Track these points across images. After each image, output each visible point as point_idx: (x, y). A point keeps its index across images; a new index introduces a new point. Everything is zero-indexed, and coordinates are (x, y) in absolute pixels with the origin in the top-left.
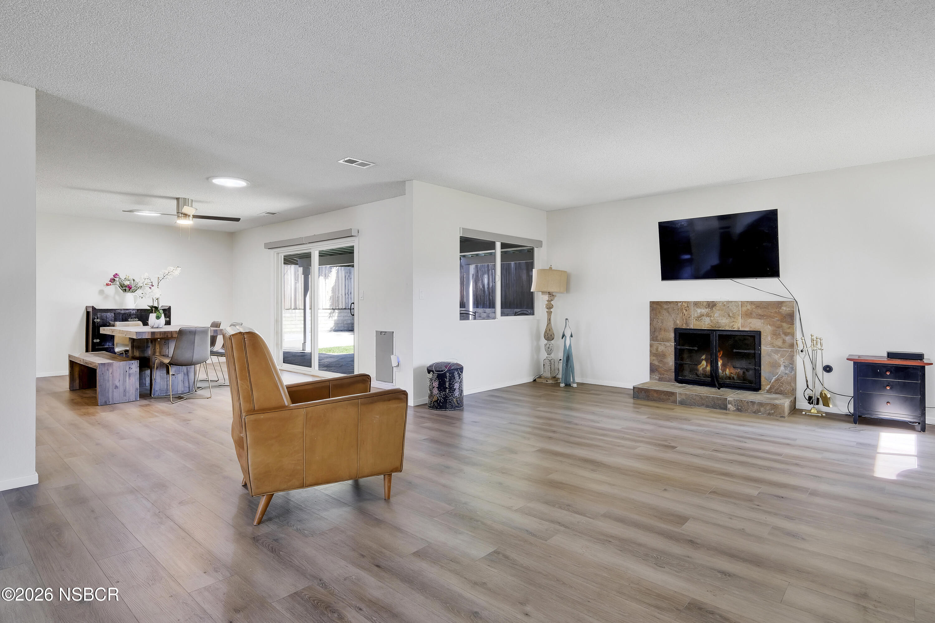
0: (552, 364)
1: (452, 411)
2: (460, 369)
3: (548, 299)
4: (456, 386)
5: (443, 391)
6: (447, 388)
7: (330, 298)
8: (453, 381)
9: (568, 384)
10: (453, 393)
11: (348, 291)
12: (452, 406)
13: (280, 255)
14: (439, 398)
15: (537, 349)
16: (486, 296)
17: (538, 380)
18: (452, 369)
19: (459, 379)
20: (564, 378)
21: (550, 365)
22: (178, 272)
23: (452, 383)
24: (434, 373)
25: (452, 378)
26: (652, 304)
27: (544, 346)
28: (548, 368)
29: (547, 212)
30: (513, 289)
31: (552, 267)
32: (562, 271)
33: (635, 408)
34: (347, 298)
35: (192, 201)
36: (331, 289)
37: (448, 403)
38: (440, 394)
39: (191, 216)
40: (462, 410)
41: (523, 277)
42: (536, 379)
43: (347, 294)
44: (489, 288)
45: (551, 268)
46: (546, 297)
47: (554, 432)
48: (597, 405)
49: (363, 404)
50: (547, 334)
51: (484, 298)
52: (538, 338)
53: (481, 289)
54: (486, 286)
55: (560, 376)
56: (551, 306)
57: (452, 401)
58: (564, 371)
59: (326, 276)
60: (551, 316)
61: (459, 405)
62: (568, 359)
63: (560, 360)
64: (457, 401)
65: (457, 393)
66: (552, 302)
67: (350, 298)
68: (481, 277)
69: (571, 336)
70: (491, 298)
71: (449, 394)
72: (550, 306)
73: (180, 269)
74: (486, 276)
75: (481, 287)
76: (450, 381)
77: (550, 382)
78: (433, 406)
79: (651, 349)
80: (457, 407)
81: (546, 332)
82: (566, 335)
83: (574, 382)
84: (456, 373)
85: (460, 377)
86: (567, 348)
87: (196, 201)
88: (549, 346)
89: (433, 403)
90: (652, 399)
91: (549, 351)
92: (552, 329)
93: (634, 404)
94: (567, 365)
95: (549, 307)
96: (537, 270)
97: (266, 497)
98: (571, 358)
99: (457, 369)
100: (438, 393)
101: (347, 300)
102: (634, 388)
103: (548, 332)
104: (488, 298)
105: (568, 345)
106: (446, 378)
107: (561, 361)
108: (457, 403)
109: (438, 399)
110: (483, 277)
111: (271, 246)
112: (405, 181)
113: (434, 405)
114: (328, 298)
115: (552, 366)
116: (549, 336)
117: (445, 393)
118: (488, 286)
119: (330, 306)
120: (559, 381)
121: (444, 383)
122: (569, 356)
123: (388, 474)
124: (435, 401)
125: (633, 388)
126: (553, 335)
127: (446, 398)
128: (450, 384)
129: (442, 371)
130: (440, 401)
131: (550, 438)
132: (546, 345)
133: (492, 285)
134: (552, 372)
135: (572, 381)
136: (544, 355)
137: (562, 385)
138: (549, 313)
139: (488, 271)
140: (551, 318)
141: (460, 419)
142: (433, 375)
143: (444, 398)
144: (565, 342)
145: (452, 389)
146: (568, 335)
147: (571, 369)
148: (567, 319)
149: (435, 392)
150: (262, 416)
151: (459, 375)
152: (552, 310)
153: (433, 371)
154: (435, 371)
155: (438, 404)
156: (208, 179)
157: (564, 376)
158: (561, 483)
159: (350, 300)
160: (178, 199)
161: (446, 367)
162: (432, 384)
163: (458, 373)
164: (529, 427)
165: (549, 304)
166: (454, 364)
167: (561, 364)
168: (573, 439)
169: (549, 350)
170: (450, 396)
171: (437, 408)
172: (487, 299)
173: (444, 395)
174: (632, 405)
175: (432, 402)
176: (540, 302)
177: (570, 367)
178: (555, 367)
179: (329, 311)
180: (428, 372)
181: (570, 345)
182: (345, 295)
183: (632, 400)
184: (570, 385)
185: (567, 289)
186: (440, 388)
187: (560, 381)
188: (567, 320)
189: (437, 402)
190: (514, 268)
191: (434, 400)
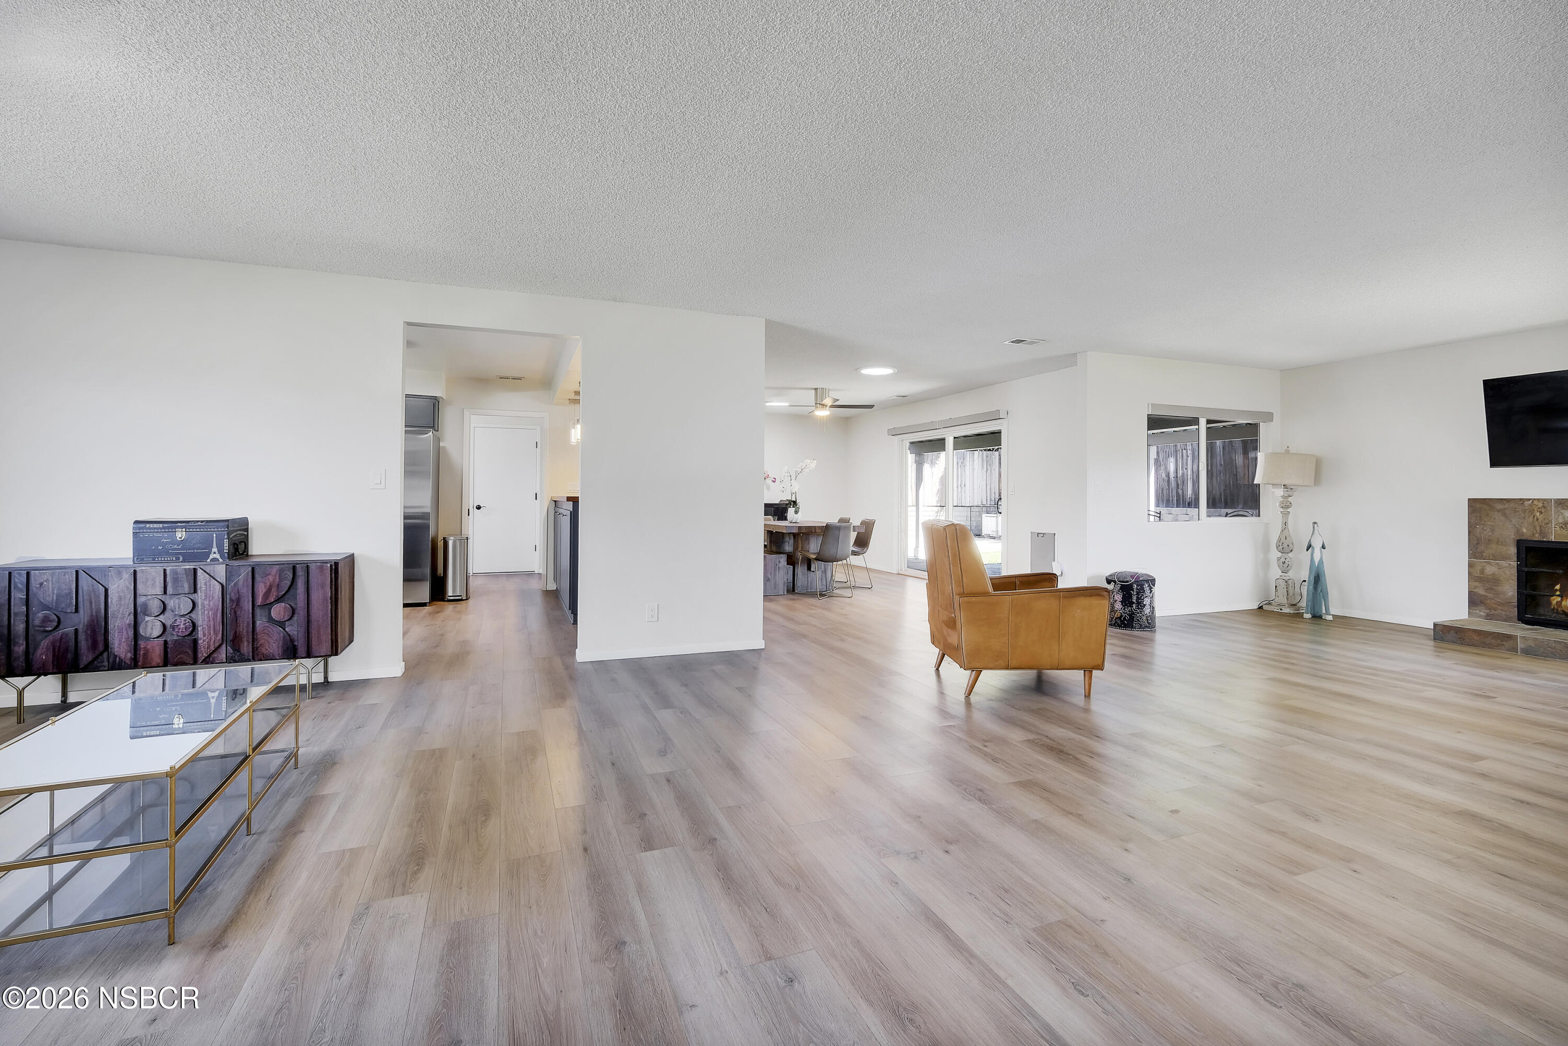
0: (1290, 586)
1: (1141, 632)
2: (1152, 582)
3: (1282, 495)
4: (1147, 601)
5: (1128, 607)
6: (1134, 603)
7: (937, 491)
8: (1142, 595)
9: (1318, 615)
10: (1142, 609)
11: (962, 483)
12: (1141, 625)
13: (905, 441)
14: (1123, 614)
15: (1266, 565)
16: (1172, 489)
17: (1265, 607)
18: (1141, 580)
19: (1151, 592)
20: (1310, 606)
21: (1286, 587)
22: (813, 464)
23: (1141, 597)
24: (1116, 584)
25: (1141, 591)
26: (1472, 503)
27: (1276, 560)
28: (1282, 590)
29: (1281, 371)
30: (1218, 478)
31: (1289, 449)
32: (1306, 455)
33: (1435, 651)
34: (959, 491)
35: (829, 390)
36: (939, 480)
37: (1136, 621)
38: (1124, 609)
39: (828, 406)
40: (1155, 631)
41: (1237, 461)
42: (1262, 606)
43: (959, 487)
44: (1177, 477)
45: (1287, 452)
46: (1280, 492)
47: (1293, 664)
48: (1365, 643)
49: (1065, 597)
50: (1281, 544)
51: (1169, 492)
52: (1266, 548)
53: (1163, 480)
54: (1172, 475)
55: (1303, 604)
56: (1288, 504)
57: (1140, 619)
58: (1311, 596)
59: (933, 463)
60: (1288, 518)
61: (1150, 625)
62: (1317, 579)
63: (1305, 581)
64: (1147, 620)
65: (1147, 610)
66: (1290, 499)
67: (963, 492)
68: (1164, 461)
69: (1323, 547)
70: (1180, 492)
71: (1137, 611)
72: (1286, 504)
73: (816, 461)
74: (1172, 460)
75: (1164, 475)
76: (1138, 593)
77: (1287, 610)
78: (1115, 624)
79: (1472, 571)
80: (1147, 627)
81: (1279, 540)
82: (1314, 546)
83: (1328, 613)
84: (1147, 585)
85: (1151, 591)
86: (1316, 564)
87: (831, 390)
88: (1284, 561)
89: (1115, 620)
90: (1470, 644)
91: (1285, 567)
92: (1290, 536)
93: (1435, 647)
94: (1315, 588)
95: (1286, 506)
96: (1265, 455)
97: (975, 674)
98: (1323, 579)
99: (1147, 581)
100: (1121, 609)
101: (960, 494)
102: (1435, 625)
103: (1283, 540)
104: (1175, 492)
105: (1317, 560)
106: (1133, 591)
107: (1306, 583)
108: (1148, 622)
109: (1122, 616)
110: (1166, 460)
111: (894, 433)
112: (1076, 353)
113: (1116, 622)
114: (935, 491)
115: (1291, 590)
116: (1285, 547)
117: (1131, 609)
118: (1175, 474)
119: (937, 502)
120: (1302, 611)
121: (1131, 596)
122: (1318, 576)
123: (1089, 671)
124: (1117, 618)
125: (1433, 628)
126: (1290, 545)
127: (1132, 615)
128: (1137, 598)
129: (1127, 582)
130: (1124, 618)
131: (1286, 669)
132: (1279, 559)
133: (1183, 474)
134: (1289, 597)
135: (1324, 611)
136: (1275, 572)
137: (1308, 616)
138: (1286, 514)
139: (1175, 452)
140: (1287, 521)
141: (1152, 640)
142: (1115, 586)
143: (1130, 615)
144: (1312, 555)
145: (1140, 605)
146: (1317, 545)
147: (1323, 595)
148: (1315, 523)
149: (1117, 607)
150: (974, 599)
151: (1151, 588)
152: (1289, 510)
153: (1115, 582)
154: (1118, 581)
155: (1122, 622)
156: (857, 370)
157: (1310, 604)
158: (1301, 709)
159: (963, 495)
160: (816, 389)
161: (1132, 577)
162: (1114, 596)
163: (1149, 586)
164: (1255, 656)
165: (1285, 501)
166: (1143, 575)
167: (1306, 588)
168: (1321, 674)
169: (1285, 565)
170: (1138, 613)
171: (1120, 626)
172: (1173, 494)
173: (1129, 611)
174: (1432, 648)
175: (1113, 618)
176: (1270, 499)
177: (1321, 591)
178: (1294, 591)
179: (936, 509)
180: (1107, 582)
181: (1321, 561)
182: (957, 488)
183: (1432, 643)
184: (1320, 617)
185: (1317, 479)
186: (1125, 602)
187: (1304, 611)
188: (1316, 525)
189: (1120, 619)
190: (1221, 447)
191: (1116, 616)
